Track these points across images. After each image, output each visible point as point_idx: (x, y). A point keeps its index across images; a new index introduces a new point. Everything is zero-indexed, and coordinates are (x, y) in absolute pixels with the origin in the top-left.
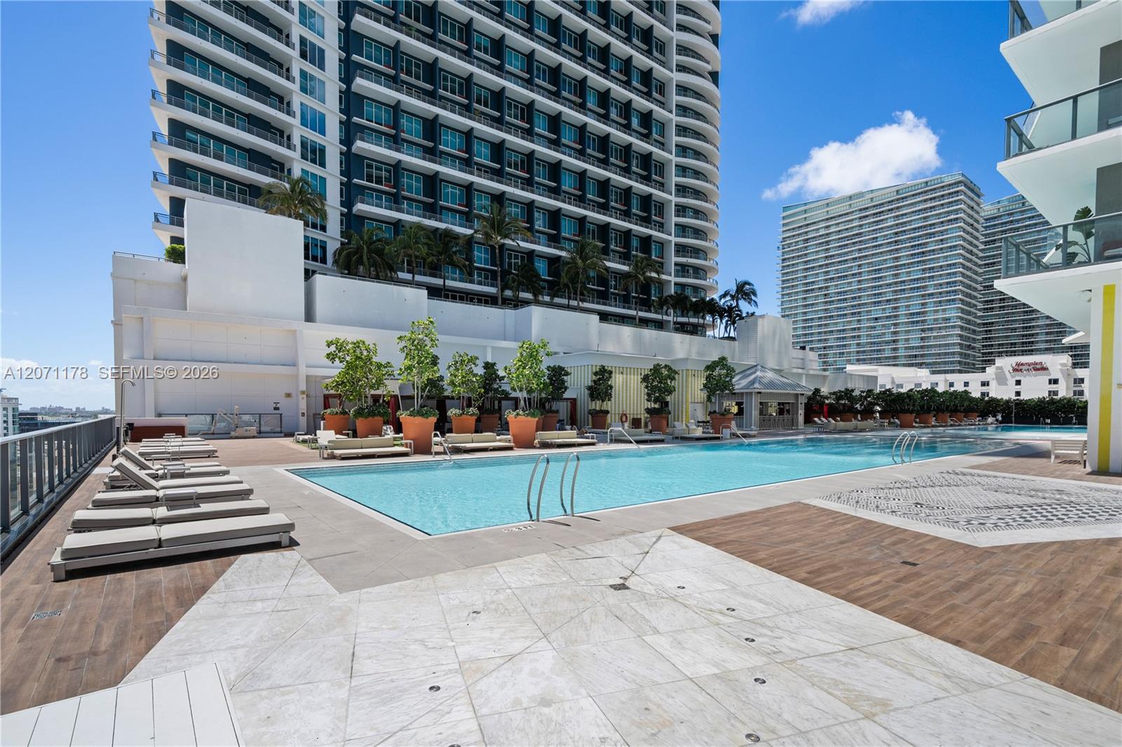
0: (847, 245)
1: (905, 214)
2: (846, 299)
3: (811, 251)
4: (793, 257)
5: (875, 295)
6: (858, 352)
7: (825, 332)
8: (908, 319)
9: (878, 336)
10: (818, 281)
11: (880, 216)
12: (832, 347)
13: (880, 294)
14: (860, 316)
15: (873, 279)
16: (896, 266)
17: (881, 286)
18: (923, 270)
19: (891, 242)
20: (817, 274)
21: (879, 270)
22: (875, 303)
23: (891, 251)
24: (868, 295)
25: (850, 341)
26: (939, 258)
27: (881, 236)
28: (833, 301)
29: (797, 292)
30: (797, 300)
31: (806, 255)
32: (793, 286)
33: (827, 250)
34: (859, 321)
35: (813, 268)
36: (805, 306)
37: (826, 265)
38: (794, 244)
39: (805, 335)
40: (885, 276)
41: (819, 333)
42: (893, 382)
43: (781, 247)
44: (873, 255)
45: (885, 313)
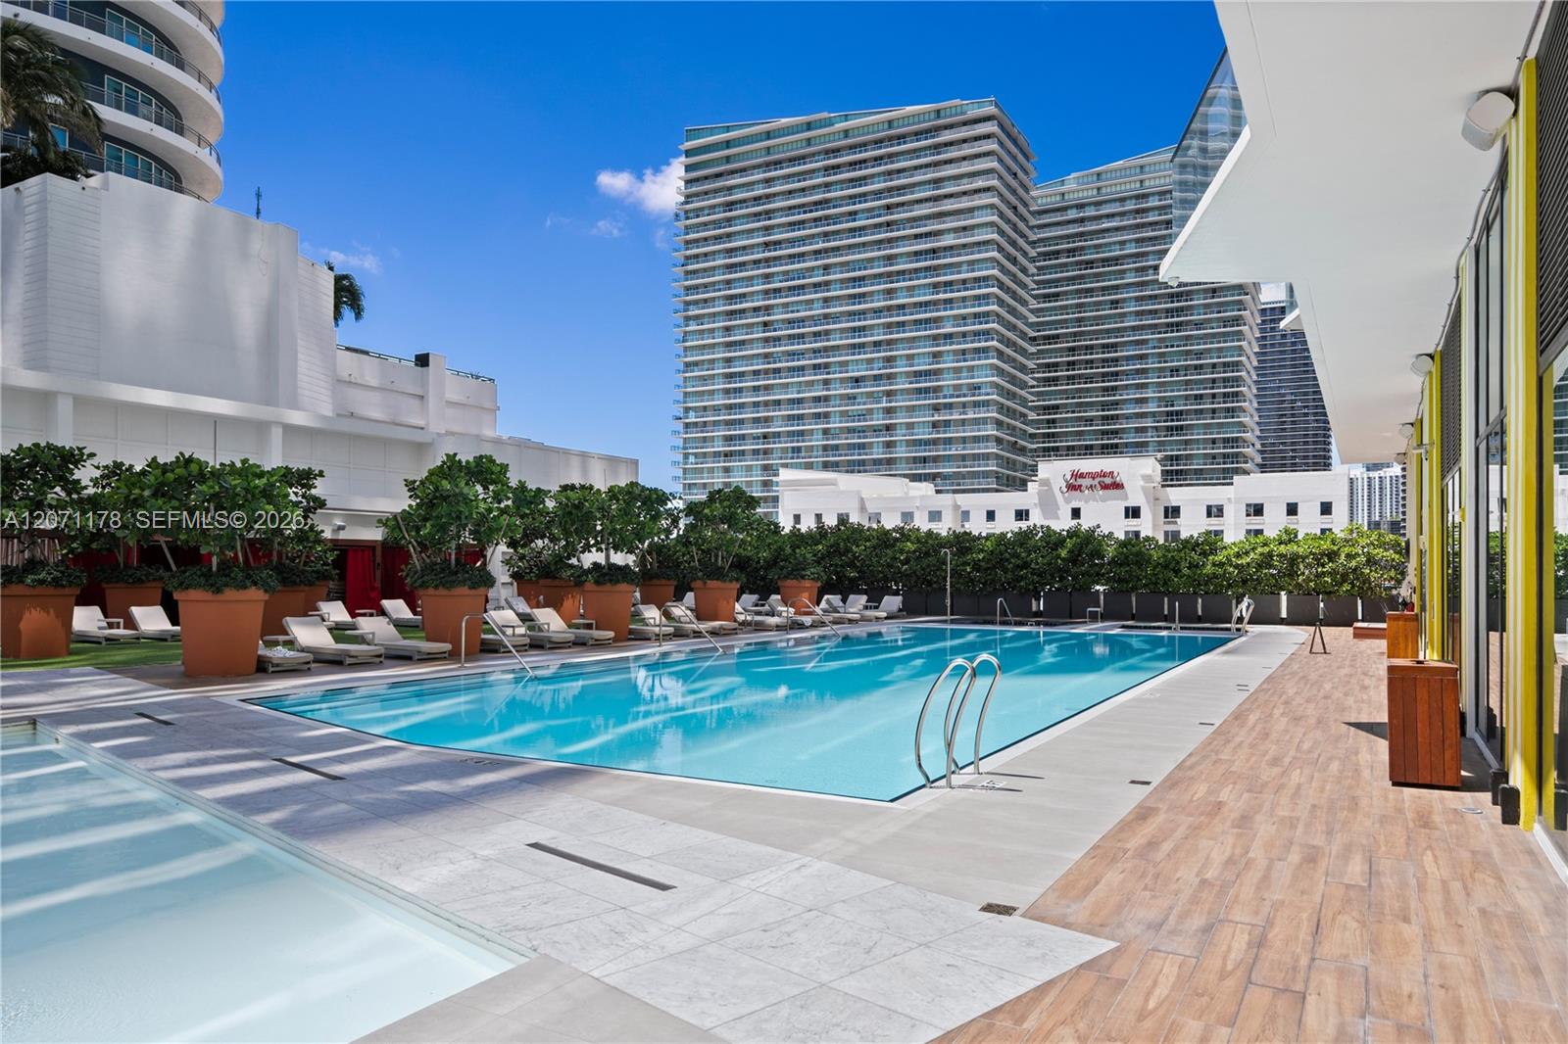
0: (803, 222)
1: (903, 170)
2: (802, 336)
3: (739, 228)
4: (706, 239)
5: (854, 329)
6: (825, 448)
7: (766, 404)
8: (911, 383)
9: (862, 416)
10: (752, 293)
11: (860, 169)
12: (778, 435)
13: (863, 329)
14: (828, 373)
15: (851, 296)
16: (889, 274)
17: (863, 312)
18: (935, 286)
19: (880, 225)
20: (751, 278)
21: (862, 279)
22: (854, 346)
23: (880, 242)
24: (842, 330)
25: (810, 424)
26: (960, 264)
27: (863, 211)
28: (778, 339)
29: (714, 315)
30: (712, 331)
31: (729, 235)
32: (705, 301)
33: (767, 228)
34: (826, 382)
35: (743, 264)
36: (729, 345)
37: (767, 260)
38: (706, 212)
39: (730, 407)
40: (872, 293)
41: (756, 404)
42: (863, 509)
43: (682, 214)
44: (850, 247)
45: (872, 369)
